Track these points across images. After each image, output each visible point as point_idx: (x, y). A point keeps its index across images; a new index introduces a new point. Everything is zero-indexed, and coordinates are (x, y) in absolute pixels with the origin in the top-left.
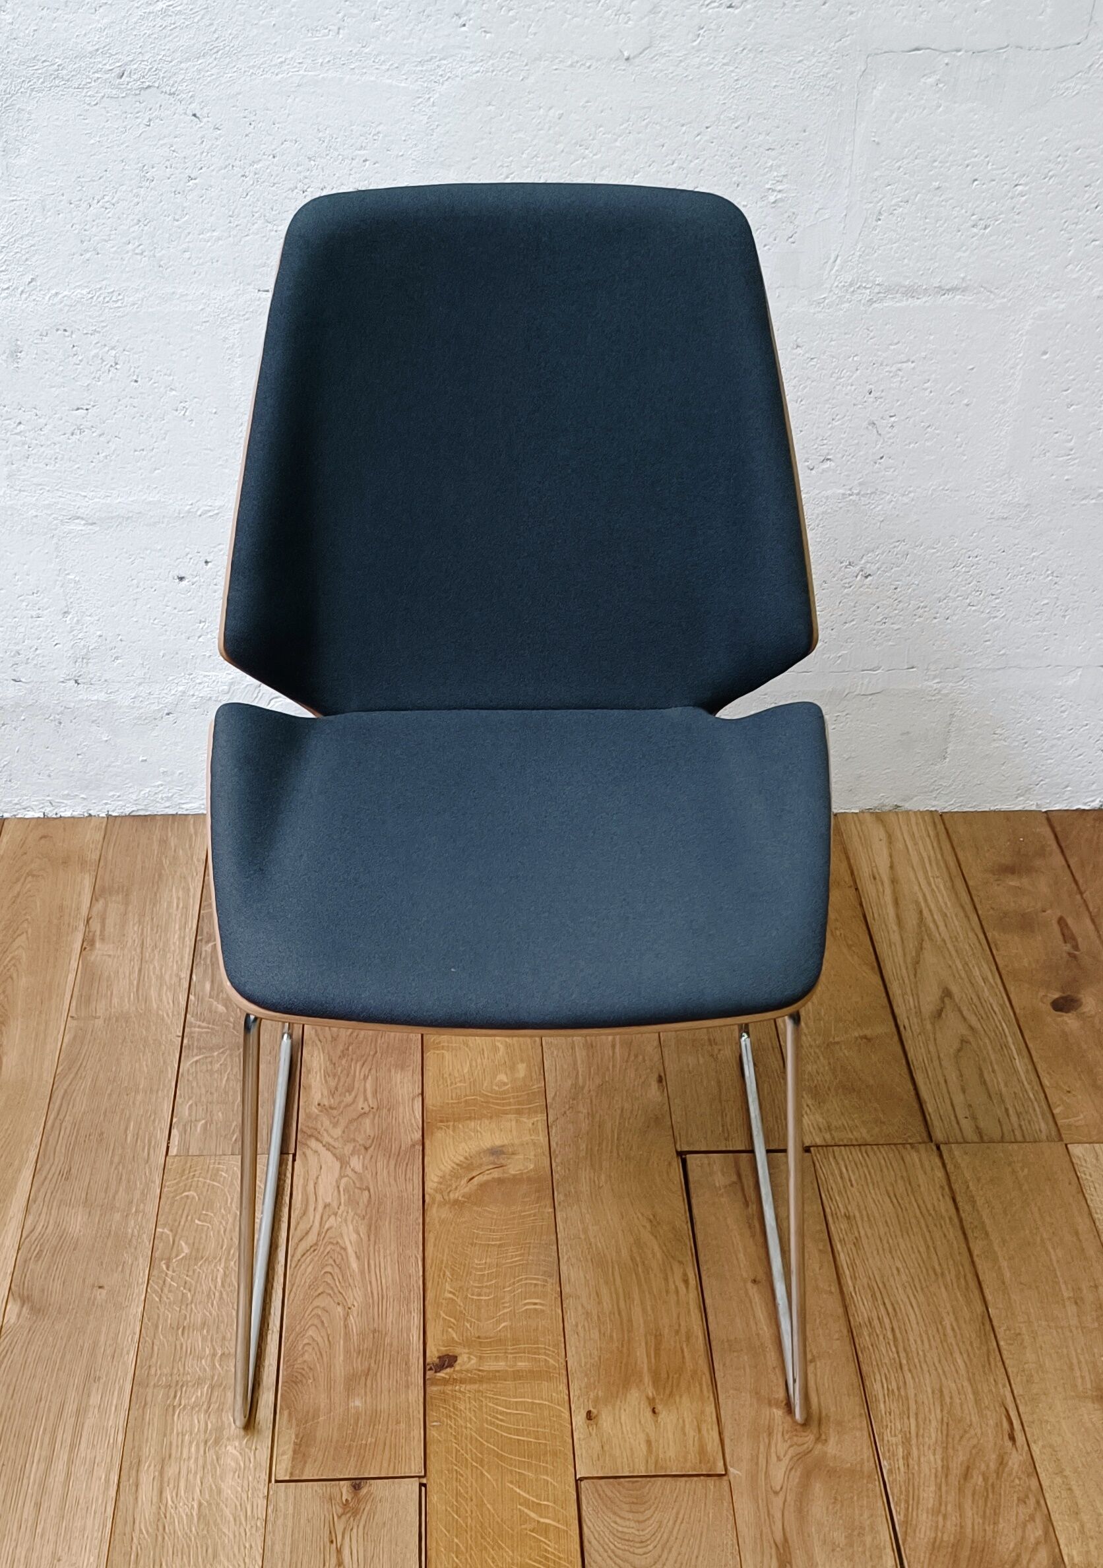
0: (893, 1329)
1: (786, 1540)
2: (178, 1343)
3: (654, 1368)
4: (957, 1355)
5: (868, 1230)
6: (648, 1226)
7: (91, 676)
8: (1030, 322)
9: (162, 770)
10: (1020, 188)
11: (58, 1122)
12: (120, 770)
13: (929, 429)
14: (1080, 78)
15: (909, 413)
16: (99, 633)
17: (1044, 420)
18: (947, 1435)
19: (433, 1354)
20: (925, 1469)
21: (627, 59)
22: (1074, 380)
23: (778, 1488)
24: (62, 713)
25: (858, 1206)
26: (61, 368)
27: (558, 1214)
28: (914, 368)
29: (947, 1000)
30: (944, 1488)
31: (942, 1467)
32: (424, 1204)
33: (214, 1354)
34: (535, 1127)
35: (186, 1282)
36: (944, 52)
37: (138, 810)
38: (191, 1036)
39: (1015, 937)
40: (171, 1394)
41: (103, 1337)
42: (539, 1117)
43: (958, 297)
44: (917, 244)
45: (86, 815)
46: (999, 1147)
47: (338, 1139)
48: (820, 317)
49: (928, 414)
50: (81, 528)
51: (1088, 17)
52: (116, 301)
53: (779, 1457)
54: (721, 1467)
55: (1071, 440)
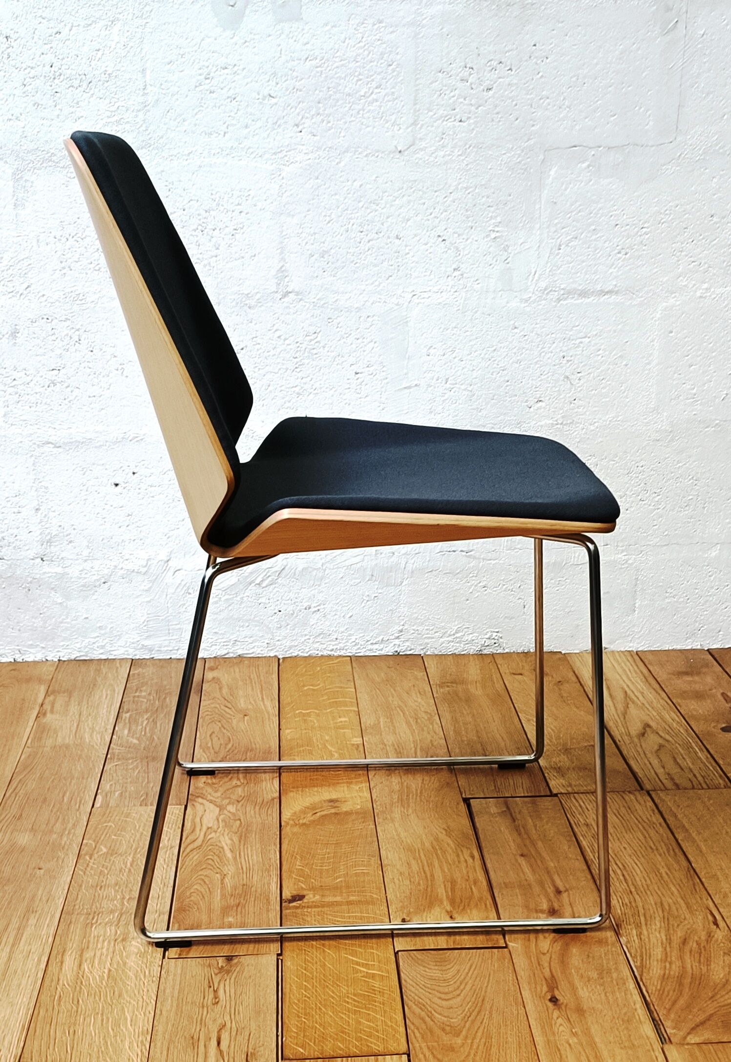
0: (623, 875)
1: (553, 976)
2: (97, 895)
3: (451, 897)
4: (671, 886)
6: (444, 832)
7: (53, 555)
8: (660, 312)
9: (98, 625)
10: (644, 230)
11: (13, 795)
12: (69, 625)
13: (604, 381)
14: (674, 163)
15: (590, 371)
16: (60, 524)
17: (676, 375)
18: (668, 924)
19: (287, 894)
20: (653, 940)
21: (400, 152)
22: (692, 349)
23: (546, 952)
24: (31, 582)
25: (594, 819)
26: (44, 343)
27: (378, 829)
28: (590, 342)
29: (647, 729)
30: (668, 949)
31: (666, 939)
32: (280, 826)
33: (124, 898)
34: (361, 790)
35: (103, 865)
36: (591, 148)
37: (81, 656)
38: (113, 754)
39: (693, 702)
40: (91, 917)
41: (40, 892)
42: (364, 785)
43: (613, 297)
44: (584, 264)
45: (44, 660)
46: (691, 791)
47: (218, 798)
48: (528, 309)
49: (602, 371)
50: (52, 449)
51: (675, 127)
52: (81, 300)
53: (545, 937)
54: (502, 943)
55: (694, 388)
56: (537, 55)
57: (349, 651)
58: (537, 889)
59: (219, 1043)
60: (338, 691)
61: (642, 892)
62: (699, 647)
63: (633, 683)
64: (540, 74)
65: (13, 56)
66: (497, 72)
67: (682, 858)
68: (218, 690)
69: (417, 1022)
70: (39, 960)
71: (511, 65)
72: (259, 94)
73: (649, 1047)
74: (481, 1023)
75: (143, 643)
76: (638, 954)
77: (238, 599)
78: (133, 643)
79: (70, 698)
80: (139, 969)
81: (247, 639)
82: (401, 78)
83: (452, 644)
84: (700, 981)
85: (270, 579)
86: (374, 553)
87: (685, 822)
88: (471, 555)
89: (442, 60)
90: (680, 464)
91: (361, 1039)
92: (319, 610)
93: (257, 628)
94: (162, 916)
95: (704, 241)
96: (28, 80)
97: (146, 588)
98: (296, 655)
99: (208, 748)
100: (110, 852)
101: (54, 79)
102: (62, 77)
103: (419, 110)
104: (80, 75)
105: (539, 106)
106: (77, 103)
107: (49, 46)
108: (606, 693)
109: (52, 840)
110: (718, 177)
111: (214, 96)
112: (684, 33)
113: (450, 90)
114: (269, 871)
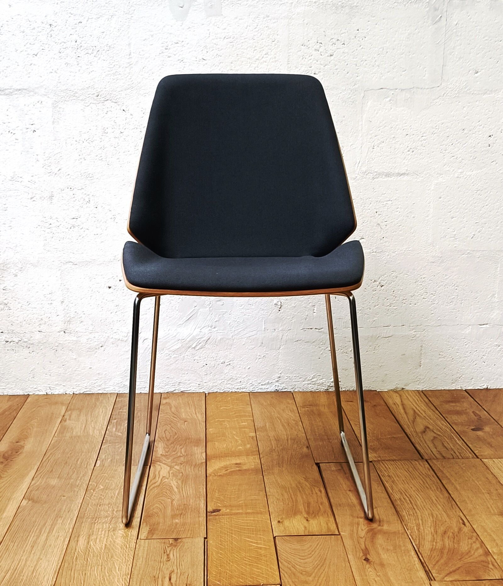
0: (410, 501)
1: (366, 548)
2: (98, 509)
3: (307, 510)
4: (438, 505)
5: (397, 478)
6: (303, 479)
7: (71, 329)
8: (434, 186)
9: (98, 372)
10: (423, 138)
11: (48, 460)
13: (400, 227)
14: (440, 99)
15: (392, 221)
16: (75, 311)
17: (443, 223)
18: (436, 524)
19: (210, 509)
20: (426, 531)
22: (452, 208)
23: (363, 537)
24: (57, 346)
25: (393, 473)
26: (68, 202)
27: (264, 477)
28: (392, 203)
29: (427, 429)
30: (435, 536)
31: (434, 531)
32: (206, 476)
33: (114, 510)
34: (254, 458)
35: (101, 494)
36: (391, 90)
37: (87, 391)
38: (107, 440)
39: (455, 416)
40: (94, 519)
41: (64, 508)
42: (256, 456)
43: (405, 177)
44: (388, 157)
45: (64, 393)
46: (452, 460)
47: (169, 462)
48: (355, 184)
49: (399, 221)
50: (71, 266)
51: (441, 78)
52: (91, 177)
53: (362, 530)
54: (337, 533)
55: (455, 231)
56: (359, 35)
57: (248, 389)
58: (358, 507)
59: (170, 579)
60: (241, 410)
61: (421, 509)
62: (460, 388)
63: (419, 406)
64: (361, 47)
65: (54, 36)
66: (336, 45)
67: (445, 492)
68: (169, 409)
69: (286, 569)
70: (65, 541)
71: (344, 41)
72: (196, 58)
73: (422, 582)
74: (324, 570)
75: (124, 383)
76: (417, 538)
77: (182, 357)
78: (118, 384)
79: (80, 412)
80: (123, 545)
81: (186, 382)
82: (280, 49)
83: (310, 385)
84: (453, 552)
85: (201, 345)
86: (263, 329)
87: (448, 474)
88: (321, 331)
89: (304, 38)
90: (447, 277)
91: (253, 577)
92: (230, 364)
93: (193, 375)
94: (136, 519)
95: (459, 144)
96: (62, 49)
98: (216, 391)
99: (163, 438)
100: (105, 488)
101: (78, 49)
102: (82, 48)
103: (290, 67)
104: (92, 47)
105: (360, 65)
106: (91, 63)
107: (75, 30)
108: (402, 411)
109: (70, 483)
110: (467, 107)
111: (170, 59)
112: (445, 23)
113: (308, 56)
114: (199, 498)
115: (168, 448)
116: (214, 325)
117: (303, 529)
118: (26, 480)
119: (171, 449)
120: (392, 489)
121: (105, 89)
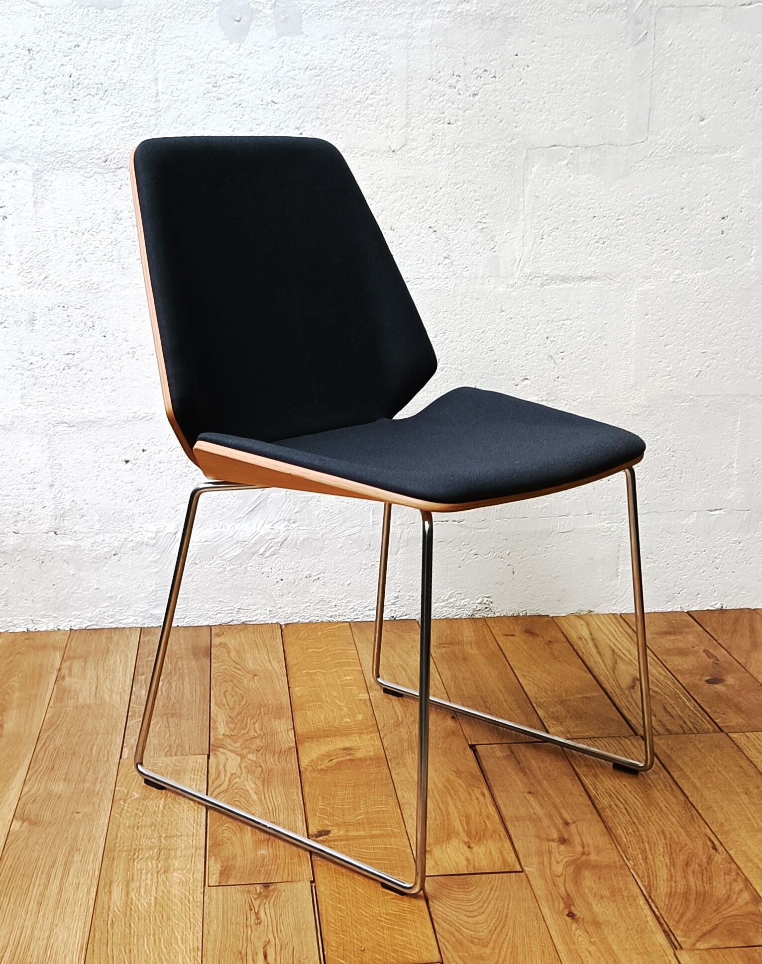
1: (568, 895)
2: (135, 834)
3: (467, 830)
4: (671, 817)
6: (454, 774)
7: (65, 529)
8: (636, 296)
9: (109, 595)
10: (620, 221)
11: (44, 749)
12: (81, 596)
13: (585, 360)
14: (646, 160)
15: (572, 351)
16: (72, 499)
17: (652, 354)
18: (671, 849)
19: (313, 830)
20: (658, 863)
21: (394, 151)
22: (666, 330)
23: (560, 874)
24: (44, 555)
25: (593, 761)
26: (59, 329)
27: (392, 772)
28: (571, 324)
29: (635, 681)
30: (673, 871)
31: (670, 862)
32: (300, 772)
33: (161, 836)
34: (372, 739)
35: (138, 808)
36: (570, 147)
37: (91, 625)
38: (134, 712)
39: (677, 657)
40: (132, 853)
41: (81, 833)
42: (374, 734)
43: (592, 283)
44: (566, 252)
45: (56, 629)
46: (683, 736)
47: (238, 748)
48: (514, 294)
49: (583, 351)
50: (65, 429)
51: (646, 128)
52: (95, 289)
53: (558, 862)
54: (518, 868)
55: (669, 366)
56: (518, 64)
57: (347, 617)
58: (546, 822)
59: (265, 957)
60: (340, 653)
61: (643, 822)
62: (679, 610)
63: (619, 642)
64: (522, 81)
65: (35, 67)
66: (482, 79)
67: (679, 792)
68: (226, 654)
69: (447, 936)
70: (89, 892)
71: (495, 72)
72: (262, 100)
73: (662, 953)
74: (507, 935)
75: (151, 612)
76: (646, 874)
77: (243, 568)
78: (142, 612)
79: (86, 663)
80: (183, 897)
82: (394, 85)
83: (446, 609)
84: (703, 897)
85: (273, 549)
86: (371, 524)
87: (679, 762)
88: (462, 525)
89: (431, 68)
90: (658, 437)
91: (397, 951)
92: (319, 578)
93: (260, 596)
94: (198, 851)
95: (675, 231)
96: (48, 88)
97: (154, 559)
98: (297, 621)
99: (224, 705)
100: (143, 797)
101: (73, 87)
102: (80, 86)
103: (411, 114)
104: (97, 84)
105: (521, 110)
106: (94, 110)
107: (68, 58)
108: (594, 651)
109: (85, 788)
110: (687, 173)
111: (221, 102)
112: (653, 43)
113: (439, 95)
114: (294, 810)
115: (233, 723)
116: (293, 517)
117: (465, 862)
118: (13, 785)
119: (238, 725)
120: (596, 789)
121: (118, 151)
